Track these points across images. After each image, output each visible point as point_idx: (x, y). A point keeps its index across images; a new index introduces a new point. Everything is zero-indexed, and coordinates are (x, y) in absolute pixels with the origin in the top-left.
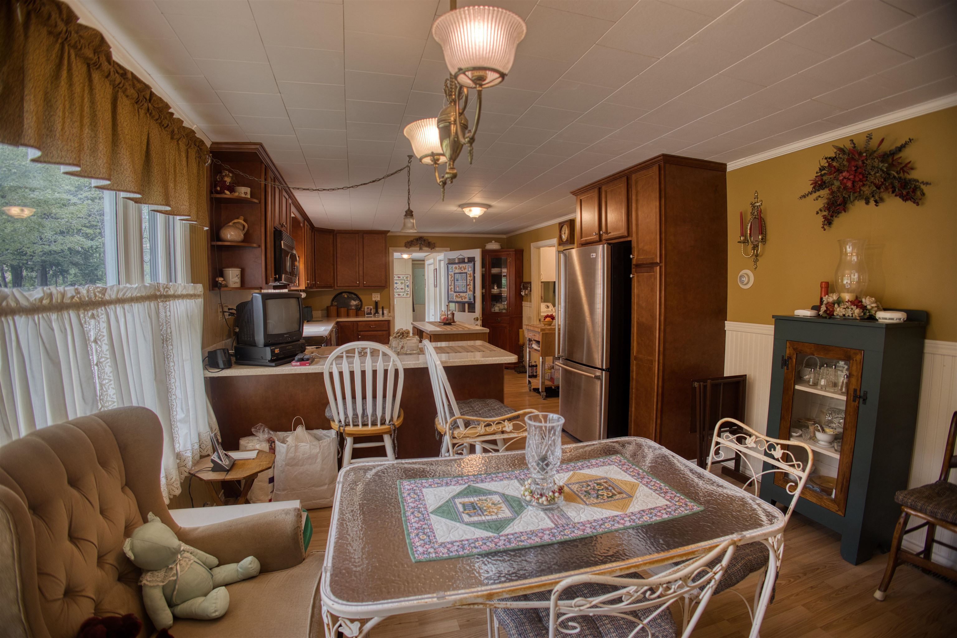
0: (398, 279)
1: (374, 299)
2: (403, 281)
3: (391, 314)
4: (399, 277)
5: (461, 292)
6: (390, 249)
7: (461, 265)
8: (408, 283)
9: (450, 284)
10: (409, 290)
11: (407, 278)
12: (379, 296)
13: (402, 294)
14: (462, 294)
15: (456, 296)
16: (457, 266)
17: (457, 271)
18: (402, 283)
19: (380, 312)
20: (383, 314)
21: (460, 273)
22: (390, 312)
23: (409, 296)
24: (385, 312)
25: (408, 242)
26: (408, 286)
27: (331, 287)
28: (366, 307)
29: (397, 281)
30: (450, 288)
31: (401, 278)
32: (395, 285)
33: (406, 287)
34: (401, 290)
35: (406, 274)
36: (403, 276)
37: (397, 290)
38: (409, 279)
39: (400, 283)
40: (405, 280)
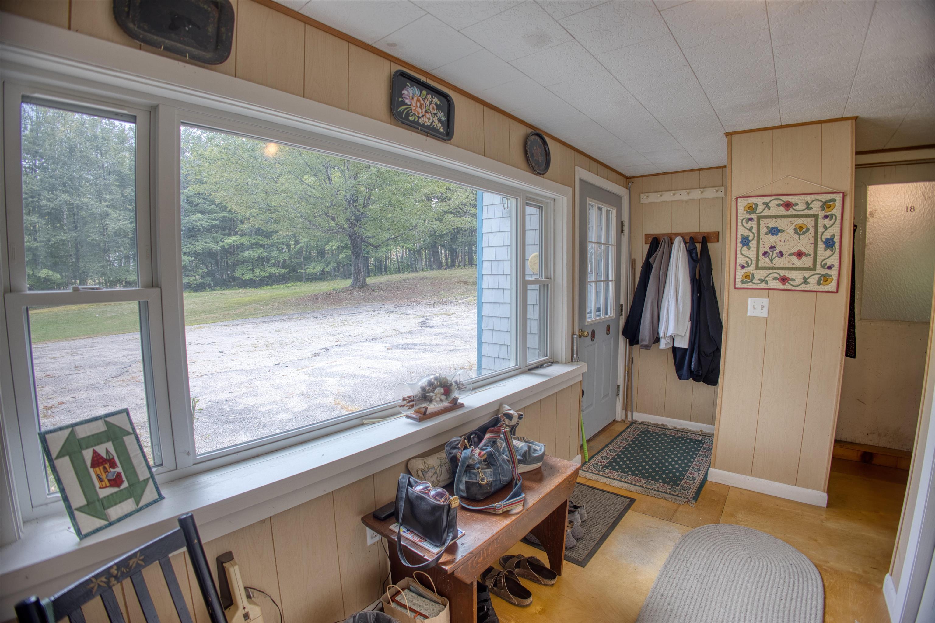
0: (782, 211)
2: (809, 222)
4: (788, 205)
8: (834, 231)
10: (834, 260)
11: (827, 205)
13: (797, 276)
18: (800, 230)
23: (832, 287)
26: (829, 244)
29: (780, 224)
31: (799, 207)
32: (768, 240)
33: (821, 246)
34: (794, 259)
35: (825, 189)
36: (808, 198)
37: (779, 262)
38: (836, 211)
39: (791, 230)
40: (816, 216)
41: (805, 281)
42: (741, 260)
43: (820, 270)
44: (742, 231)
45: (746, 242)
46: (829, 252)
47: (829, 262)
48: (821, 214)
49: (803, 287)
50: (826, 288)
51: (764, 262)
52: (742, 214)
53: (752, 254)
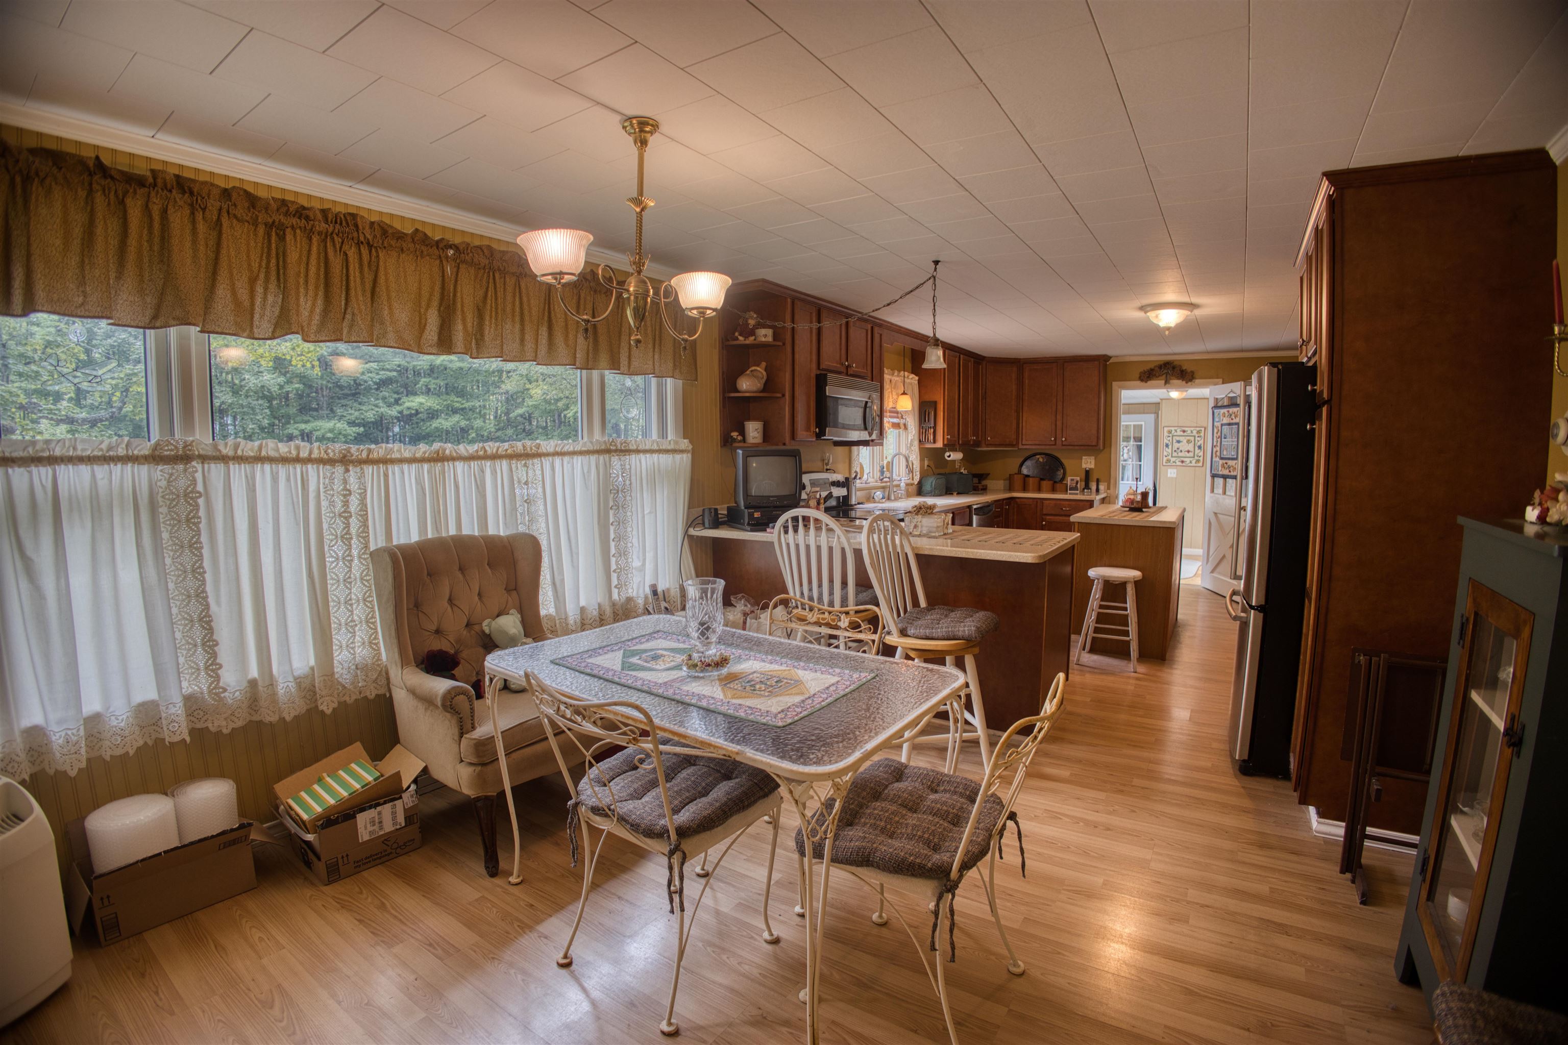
0: (1182, 433)
1: (1084, 466)
2: (1192, 438)
3: (1111, 491)
4: (1184, 431)
5: (1229, 459)
6: (1114, 384)
7: (1231, 410)
8: (1201, 442)
9: (1215, 443)
11: (1198, 432)
12: (1093, 462)
13: (1188, 460)
14: (1230, 463)
15: (1223, 466)
16: (1225, 410)
17: (1226, 421)
18: (1189, 442)
19: (1094, 487)
20: (1098, 490)
21: (1229, 424)
22: (1109, 488)
24: (1102, 487)
25: (1144, 372)
26: (1199, 447)
27: (1012, 445)
28: (1069, 479)
29: (1181, 439)
30: (1215, 450)
31: (1188, 432)
32: (1176, 445)
33: (1197, 448)
34: (1186, 453)
35: (1198, 425)
36: (1192, 429)
37: (1180, 454)
38: (1202, 434)
39: (1185, 441)
40: (1195, 436)
41: (1191, 462)
42: (1165, 453)
43: (1196, 458)
44: (1166, 441)
45: (1167, 446)
46: (1199, 451)
47: (1200, 455)
49: (1190, 464)
50: (1199, 465)
51: (1175, 454)
52: (1166, 434)
53: (1170, 451)
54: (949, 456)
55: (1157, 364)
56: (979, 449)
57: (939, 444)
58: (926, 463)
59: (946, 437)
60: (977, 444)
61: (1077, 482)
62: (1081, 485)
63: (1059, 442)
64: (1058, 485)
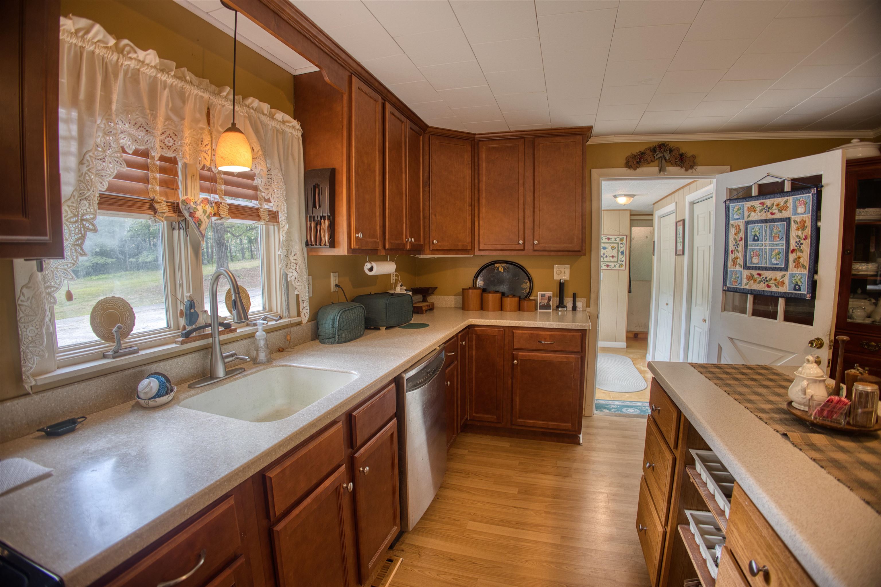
0: (607, 241)
1: (556, 277)
2: (616, 245)
3: (592, 309)
4: (609, 239)
5: (766, 269)
6: (594, 171)
7: (768, 202)
8: (624, 249)
9: (731, 247)
10: (624, 259)
11: (621, 240)
12: (568, 272)
13: (612, 264)
14: (768, 274)
15: (750, 278)
16: (756, 203)
17: (754, 216)
18: (613, 248)
19: (569, 308)
20: (574, 308)
21: (766, 221)
22: (588, 305)
23: (623, 268)
24: (580, 304)
25: (634, 157)
26: (622, 253)
27: (466, 251)
29: (606, 245)
30: (731, 257)
31: (613, 240)
32: (603, 251)
33: (620, 254)
34: (611, 258)
35: (621, 234)
36: (616, 237)
37: (606, 259)
38: (624, 242)
39: (610, 248)
40: (618, 243)
41: (615, 266)
43: (619, 262)
46: (622, 256)
47: (622, 259)
48: (620, 243)
49: (614, 268)
50: (622, 269)
54: (371, 269)
55: (647, 146)
56: (422, 257)
57: (342, 250)
58: (334, 280)
59: (354, 235)
60: (418, 249)
61: (549, 299)
62: (554, 302)
63: (529, 247)
64: (525, 303)
